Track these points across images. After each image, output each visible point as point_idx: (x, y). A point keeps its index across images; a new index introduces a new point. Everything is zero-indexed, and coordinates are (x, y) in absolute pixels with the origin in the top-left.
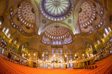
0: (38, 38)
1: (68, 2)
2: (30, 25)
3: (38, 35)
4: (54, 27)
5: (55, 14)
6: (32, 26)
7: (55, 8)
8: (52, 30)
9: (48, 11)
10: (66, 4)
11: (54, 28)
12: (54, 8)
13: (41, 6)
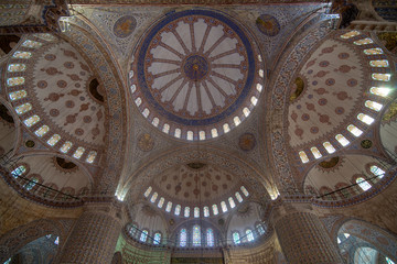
0: (113, 214)
1: (242, 58)
2: (78, 154)
3: (117, 201)
4: (183, 167)
5: (188, 113)
6: (90, 160)
7: (191, 86)
8: (176, 178)
9: (163, 100)
10: (233, 66)
11: (186, 170)
12: (186, 86)
13: (132, 75)
